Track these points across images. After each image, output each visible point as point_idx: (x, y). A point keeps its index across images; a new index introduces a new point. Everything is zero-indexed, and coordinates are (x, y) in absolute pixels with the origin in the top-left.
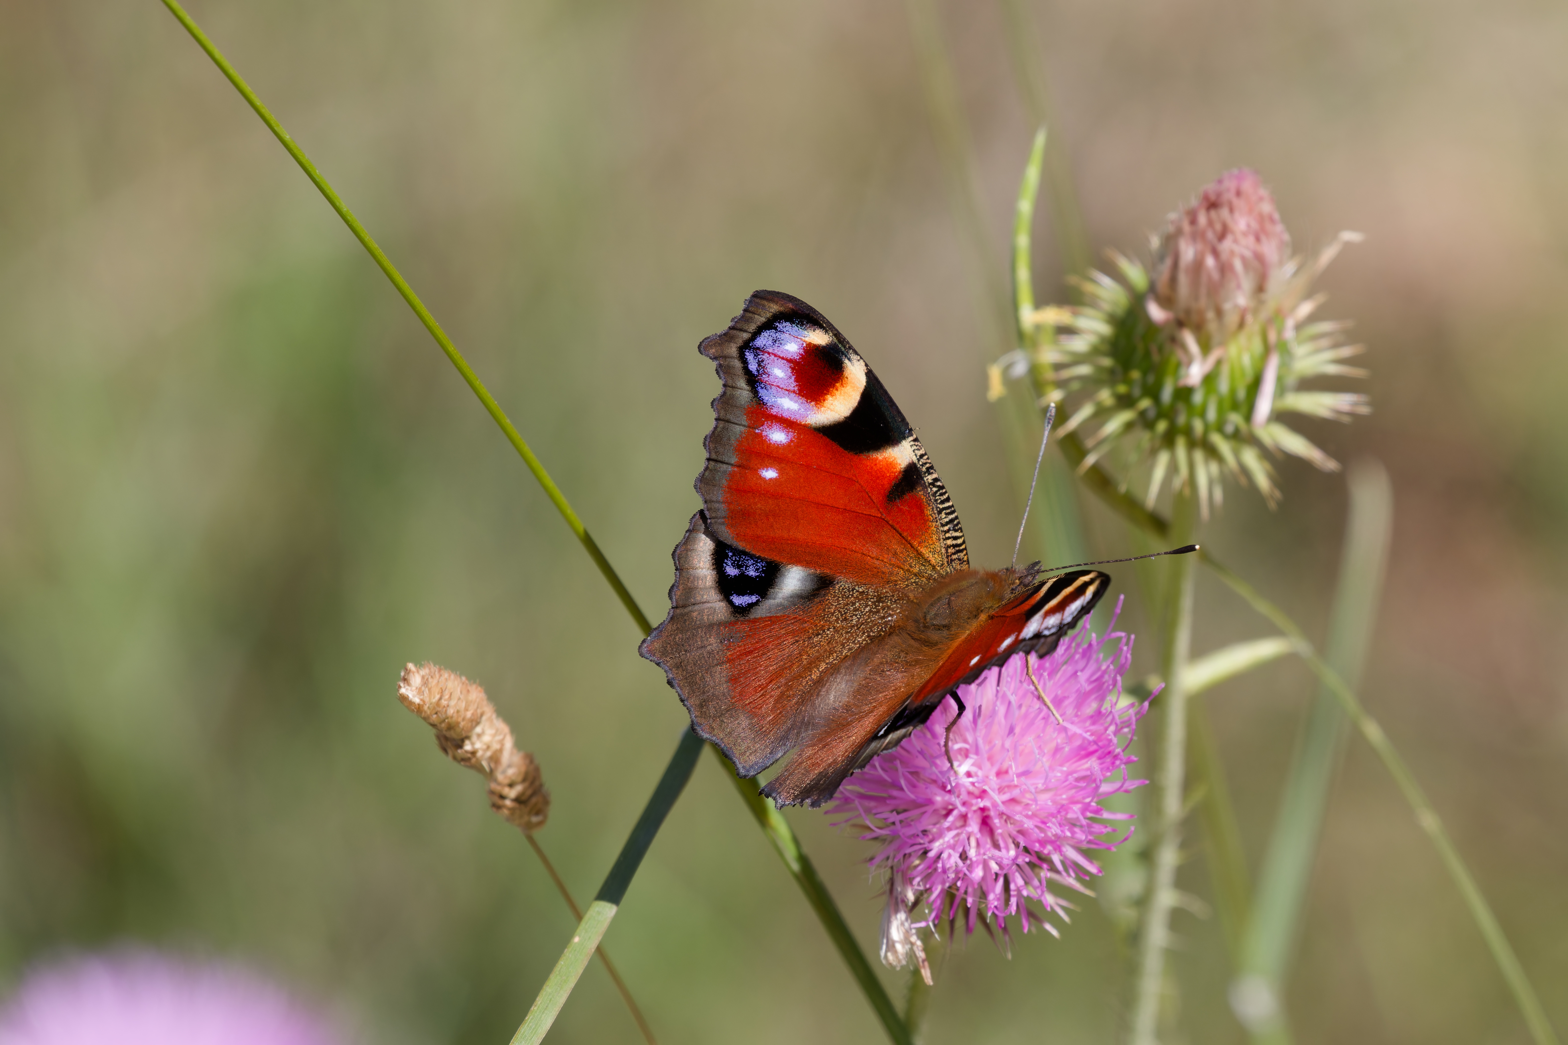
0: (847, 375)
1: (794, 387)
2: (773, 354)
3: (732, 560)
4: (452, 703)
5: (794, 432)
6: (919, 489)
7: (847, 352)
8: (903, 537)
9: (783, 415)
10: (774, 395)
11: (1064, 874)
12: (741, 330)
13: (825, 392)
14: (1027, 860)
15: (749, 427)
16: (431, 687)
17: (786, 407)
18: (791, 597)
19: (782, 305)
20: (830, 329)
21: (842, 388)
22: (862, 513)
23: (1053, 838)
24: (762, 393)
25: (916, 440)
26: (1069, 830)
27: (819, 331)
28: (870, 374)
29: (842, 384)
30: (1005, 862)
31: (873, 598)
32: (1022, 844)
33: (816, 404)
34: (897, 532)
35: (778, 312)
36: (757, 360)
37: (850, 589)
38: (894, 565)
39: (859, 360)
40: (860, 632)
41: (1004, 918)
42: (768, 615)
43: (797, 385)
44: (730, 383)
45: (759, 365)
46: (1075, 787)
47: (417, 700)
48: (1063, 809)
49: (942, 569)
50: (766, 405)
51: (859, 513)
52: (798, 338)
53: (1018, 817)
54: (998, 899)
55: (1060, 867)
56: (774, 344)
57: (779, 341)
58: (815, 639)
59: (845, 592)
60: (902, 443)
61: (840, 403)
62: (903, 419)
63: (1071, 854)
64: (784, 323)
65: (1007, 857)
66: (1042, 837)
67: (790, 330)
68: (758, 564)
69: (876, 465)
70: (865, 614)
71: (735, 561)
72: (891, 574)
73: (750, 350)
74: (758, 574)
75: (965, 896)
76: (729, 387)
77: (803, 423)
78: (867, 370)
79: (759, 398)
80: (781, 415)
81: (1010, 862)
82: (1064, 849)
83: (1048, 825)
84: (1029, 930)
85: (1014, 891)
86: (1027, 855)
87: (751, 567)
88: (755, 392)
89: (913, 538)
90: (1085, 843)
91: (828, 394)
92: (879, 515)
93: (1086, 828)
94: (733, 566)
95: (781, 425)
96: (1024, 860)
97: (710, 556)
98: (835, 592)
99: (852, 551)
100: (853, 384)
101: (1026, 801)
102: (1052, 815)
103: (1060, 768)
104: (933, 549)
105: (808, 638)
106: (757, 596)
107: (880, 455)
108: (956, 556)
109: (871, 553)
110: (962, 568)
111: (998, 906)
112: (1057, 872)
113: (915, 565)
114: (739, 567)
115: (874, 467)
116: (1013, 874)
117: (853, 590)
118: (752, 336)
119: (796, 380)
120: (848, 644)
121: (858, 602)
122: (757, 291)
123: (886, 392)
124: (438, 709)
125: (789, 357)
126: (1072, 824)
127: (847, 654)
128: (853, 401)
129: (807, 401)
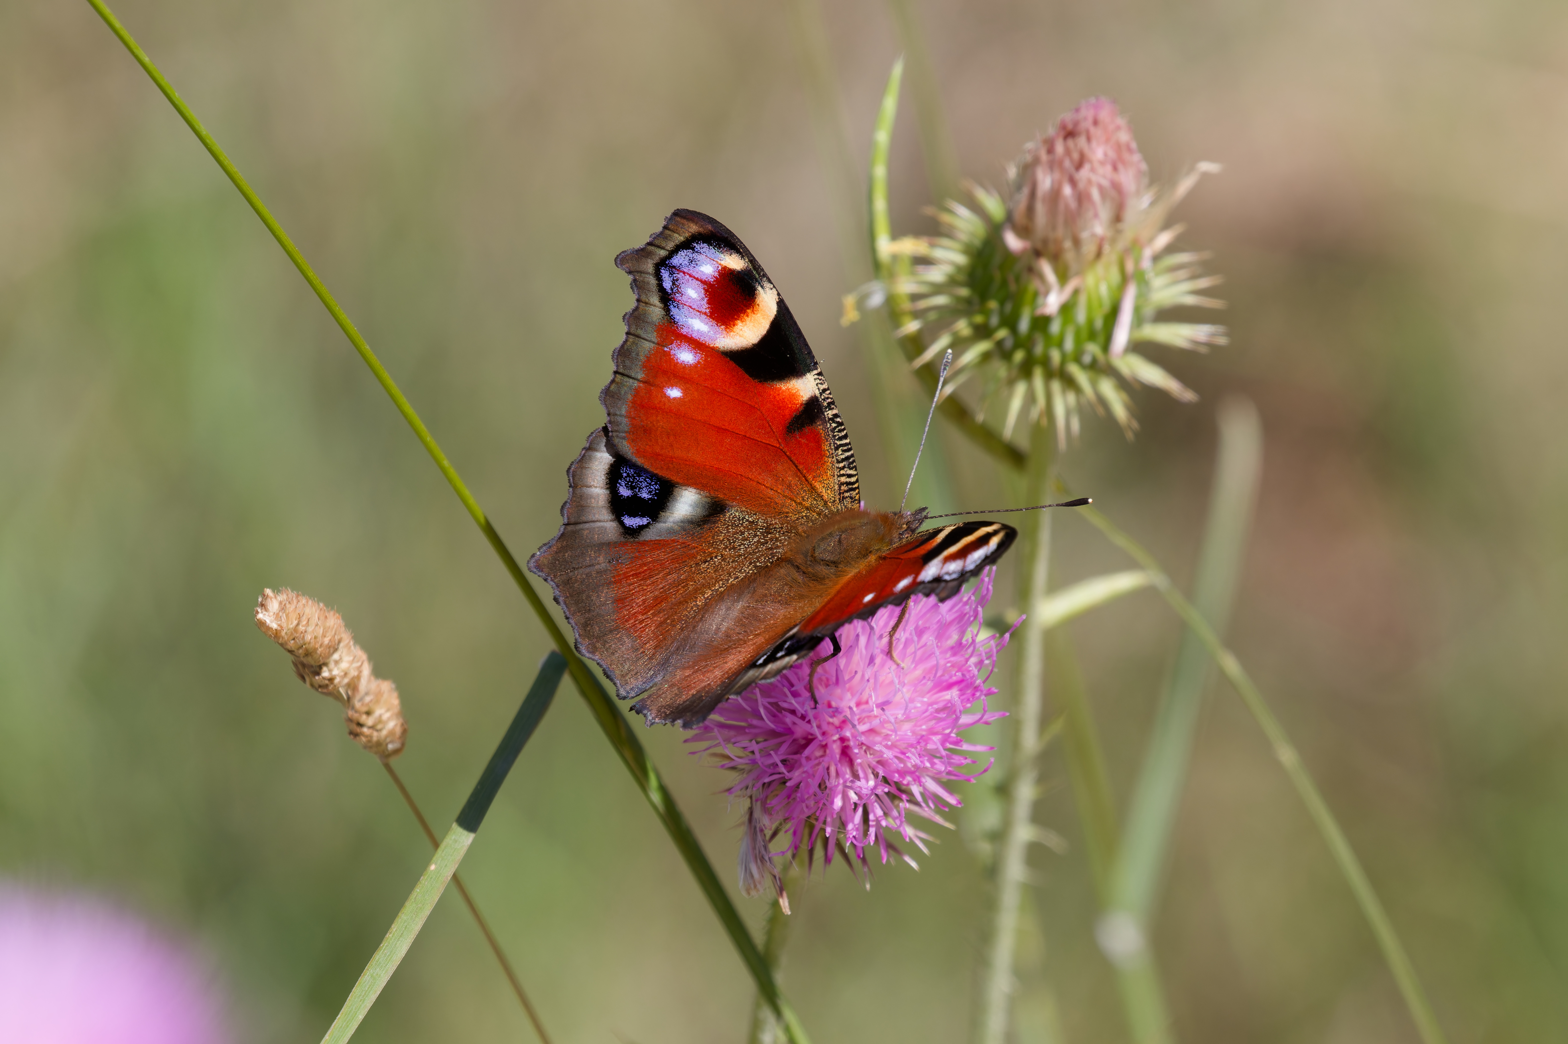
0: (758, 302)
1: (706, 309)
2: (688, 274)
3: (626, 481)
4: (310, 629)
5: (702, 354)
6: (818, 423)
7: (761, 279)
8: (799, 470)
9: (693, 335)
10: (686, 315)
11: (923, 805)
12: (659, 247)
13: (736, 317)
14: (886, 790)
15: (658, 344)
16: (289, 612)
17: (696, 328)
18: (682, 522)
19: (702, 225)
20: (746, 254)
21: (753, 315)
22: (761, 442)
23: (913, 769)
24: (674, 311)
25: (820, 374)
26: (929, 761)
27: (735, 255)
28: (781, 304)
29: (753, 311)
30: (864, 791)
31: (762, 529)
32: (881, 773)
33: (727, 328)
34: (794, 464)
35: (697, 232)
36: (672, 278)
37: (740, 518)
38: (786, 497)
39: (771, 289)
40: (747, 561)
41: (863, 848)
42: (657, 538)
43: (709, 308)
44: (643, 298)
45: (674, 284)
46: (935, 718)
47: (274, 626)
48: (922, 739)
49: (834, 505)
50: (677, 324)
51: (758, 441)
52: (714, 261)
53: (877, 747)
54: (857, 830)
55: (919, 798)
56: (690, 265)
57: (695, 261)
58: (703, 566)
59: (735, 521)
60: (807, 376)
61: (750, 329)
62: (810, 352)
63: (932, 786)
64: (702, 244)
65: (866, 786)
66: (901, 767)
67: (707, 252)
68: (652, 487)
69: (779, 395)
70: (753, 544)
71: (628, 482)
72: (783, 506)
73: (666, 268)
74: (650, 497)
75: (823, 826)
76: (643, 302)
77: (711, 346)
78: (779, 299)
79: (670, 317)
80: (691, 335)
81: (869, 792)
82: (923, 780)
83: (907, 755)
84: (888, 861)
85: (873, 821)
86: (887, 785)
87: (644, 489)
88: (667, 310)
89: (808, 472)
90: (944, 774)
91: (739, 320)
92: (778, 446)
93: (946, 758)
94: (627, 487)
95: (689, 346)
96: (883, 791)
97: (605, 475)
98: (725, 520)
99: (748, 478)
100: (764, 311)
101: (885, 731)
102: (912, 746)
103: (920, 699)
104: (827, 484)
105: (696, 564)
106: (648, 518)
107: (784, 386)
108: (849, 494)
109: (766, 482)
110: (853, 507)
111: (857, 836)
112: (917, 803)
113: (808, 498)
114: (632, 488)
115: (777, 397)
116: (872, 805)
117: (743, 520)
118: (669, 254)
119: (708, 303)
120: (735, 572)
121: (747, 532)
122: (678, 209)
123: (795, 323)
124: (295, 635)
125: (704, 278)
126: (932, 756)
127: (733, 582)
128: (763, 328)
129: (717, 324)
